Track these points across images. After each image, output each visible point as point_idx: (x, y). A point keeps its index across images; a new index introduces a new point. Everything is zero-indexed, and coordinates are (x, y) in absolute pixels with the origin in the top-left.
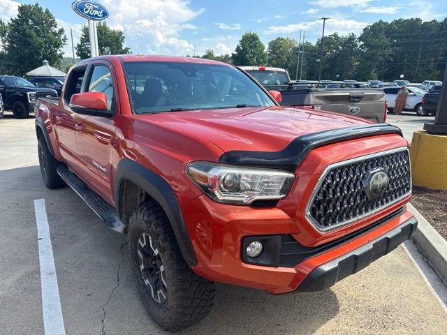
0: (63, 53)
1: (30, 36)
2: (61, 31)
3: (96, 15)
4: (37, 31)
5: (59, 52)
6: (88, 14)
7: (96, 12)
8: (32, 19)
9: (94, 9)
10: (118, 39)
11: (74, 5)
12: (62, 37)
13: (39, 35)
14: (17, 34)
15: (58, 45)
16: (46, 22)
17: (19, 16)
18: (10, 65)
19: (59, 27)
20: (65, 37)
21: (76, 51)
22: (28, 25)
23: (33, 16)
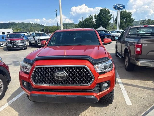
0: (111, 22)
1: (102, 18)
2: (111, 15)
3: (121, 8)
4: (104, 16)
5: (109, 22)
6: (118, 8)
7: (121, 7)
8: (103, 13)
9: (120, 6)
10: (129, 15)
11: (114, 6)
12: (111, 17)
13: (104, 17)
14: (98, 18)
15: (109, 20)
16: (107, 13)
17: (100, 12)
18: (95, 27)
19: (111, 14)
20: (112, 17)
21: (114, 21)
22: (102, 15)
23: (104, 12)
